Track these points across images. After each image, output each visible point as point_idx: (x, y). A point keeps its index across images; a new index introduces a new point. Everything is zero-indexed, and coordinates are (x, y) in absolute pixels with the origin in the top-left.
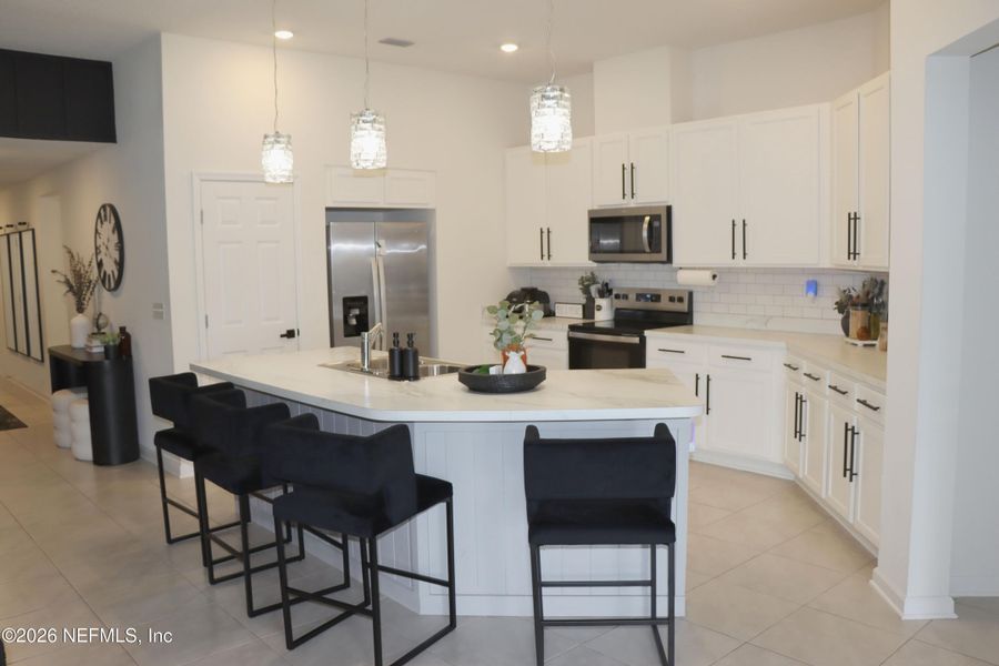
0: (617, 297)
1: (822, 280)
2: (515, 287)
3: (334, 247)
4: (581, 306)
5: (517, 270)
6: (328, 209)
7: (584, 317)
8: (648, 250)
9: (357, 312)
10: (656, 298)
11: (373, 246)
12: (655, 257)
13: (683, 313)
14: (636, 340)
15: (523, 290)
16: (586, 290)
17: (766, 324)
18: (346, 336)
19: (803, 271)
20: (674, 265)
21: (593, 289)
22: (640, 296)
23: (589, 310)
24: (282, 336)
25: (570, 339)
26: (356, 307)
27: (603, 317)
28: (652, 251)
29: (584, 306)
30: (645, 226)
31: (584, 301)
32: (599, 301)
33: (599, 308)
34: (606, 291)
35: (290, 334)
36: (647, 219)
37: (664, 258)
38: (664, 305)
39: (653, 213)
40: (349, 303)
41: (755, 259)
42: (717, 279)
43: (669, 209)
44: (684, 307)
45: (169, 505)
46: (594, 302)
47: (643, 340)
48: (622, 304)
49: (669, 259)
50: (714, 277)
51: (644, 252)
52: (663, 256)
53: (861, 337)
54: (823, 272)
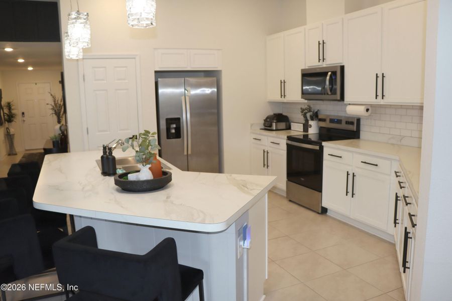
0: (320, 120)
2: (271, 113)
3: (160, 91)
4: (302, 125)
5: (273, 104)
6: (156, 72)
7: (304, 131)
8: (330, 93)
9: (174, 126)
10: (339, 121)
11: (183, 90)
12: (333, 97)
13: (354, 131)
14: (317, 148)
15: (274, 114)
16: (305, 116)
17: (401, 141)
18: (168, 138)
20: (345, 102)
21: (308, 115)
22: (332, 120)
23: (306, 127)
25: (287, 144)
26: (174, 124)
27: (312, 131)
28: (332, 94)
29: (304, 124)
30: (328, 78)
31: (304, 122)
32: (311, 123)
33: (310, 126)
34: (315, 116)
36: (330, 73)
37: (339, 98)
38: (343, 126)
39: (332, 70)
40: (169, 121)
41: (389, 99)
42: (370, 111)
43: (342, 68)
44: (354, 128)
46: (308, 122)
47: (322, 148)
48: (323, 124)
49: (342, 98)
50: (367, 110)
51: (328, 94)
52: (338, 96)
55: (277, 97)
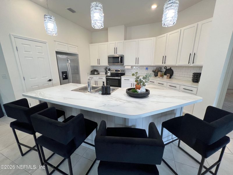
0: (112, 71)
1: (148, 68)
5: (93, 67)
6: (56, 52)
8: (120, 62)
11: (67, 61)
14: (120, 78)
15: (94, 70)
16: (106, 70)
18: (63, 80)
19: (145, 66)
20: (124, 65)
22: (116, 71)
23: (106, 73)
24: (48, 81)
25: (106, 78)
26: (65, 74)
27: (109, 74)
28: (121, 63)
30: (120, 59)
32: (108, 72)
33: (108, 73)
34: (109, 70)
35: (50, 80)
36: (120, 57)
40: (63, 73)
43: (123, 56)
44: (124, 72)
45: (21, 146)
50: (131, 67)
51: (119, 63)
53: (161, 76)
54: (149, 66)
55: (96, 64)
